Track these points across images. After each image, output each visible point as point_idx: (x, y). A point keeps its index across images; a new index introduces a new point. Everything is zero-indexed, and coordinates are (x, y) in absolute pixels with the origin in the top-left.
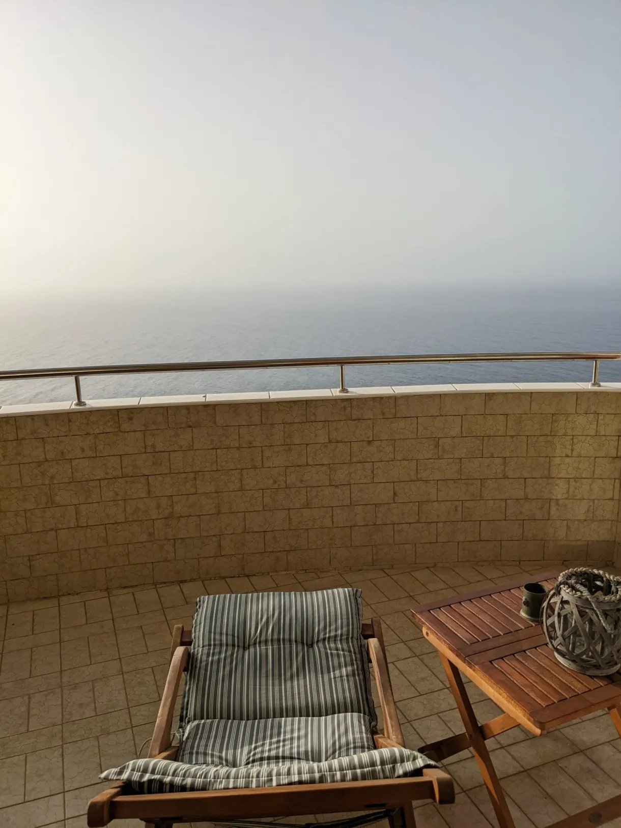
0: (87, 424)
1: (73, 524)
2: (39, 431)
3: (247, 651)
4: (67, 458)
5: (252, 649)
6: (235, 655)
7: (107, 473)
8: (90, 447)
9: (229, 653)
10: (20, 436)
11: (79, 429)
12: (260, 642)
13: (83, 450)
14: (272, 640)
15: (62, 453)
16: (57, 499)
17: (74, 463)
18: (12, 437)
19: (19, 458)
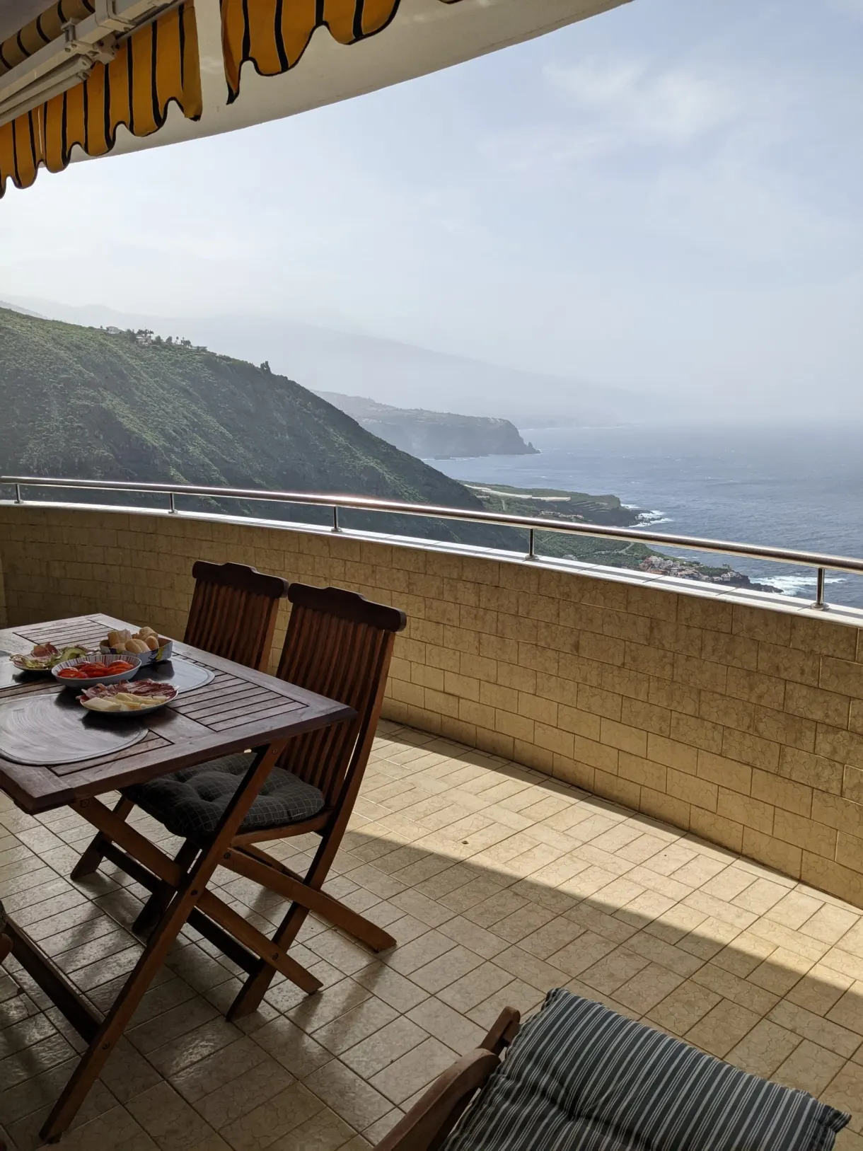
0: (814, 638)
1: (774, 768)
2: (757, 630)
3: (572, 1123)
4: (782, 676)
5: (579, 1125)
6: (546, 1121)
7: (827, 716)
8: (812, 671)
9: (539, 1110)
10: (735, 631)
11: (802, 642)
12: (597, 1119)
13: (803, 672)
14: (618, 1127)
15: (778, 668)
16: (761, 726)
17: (790, 687)
18: (725, 628)
19: (729, 657)
